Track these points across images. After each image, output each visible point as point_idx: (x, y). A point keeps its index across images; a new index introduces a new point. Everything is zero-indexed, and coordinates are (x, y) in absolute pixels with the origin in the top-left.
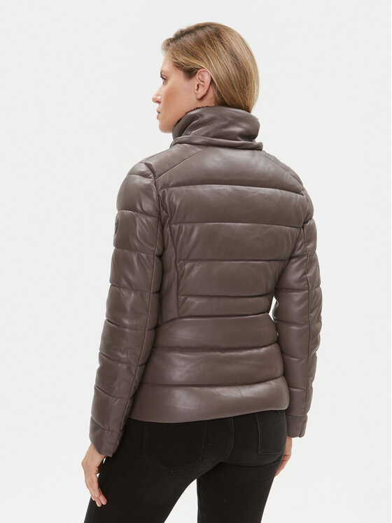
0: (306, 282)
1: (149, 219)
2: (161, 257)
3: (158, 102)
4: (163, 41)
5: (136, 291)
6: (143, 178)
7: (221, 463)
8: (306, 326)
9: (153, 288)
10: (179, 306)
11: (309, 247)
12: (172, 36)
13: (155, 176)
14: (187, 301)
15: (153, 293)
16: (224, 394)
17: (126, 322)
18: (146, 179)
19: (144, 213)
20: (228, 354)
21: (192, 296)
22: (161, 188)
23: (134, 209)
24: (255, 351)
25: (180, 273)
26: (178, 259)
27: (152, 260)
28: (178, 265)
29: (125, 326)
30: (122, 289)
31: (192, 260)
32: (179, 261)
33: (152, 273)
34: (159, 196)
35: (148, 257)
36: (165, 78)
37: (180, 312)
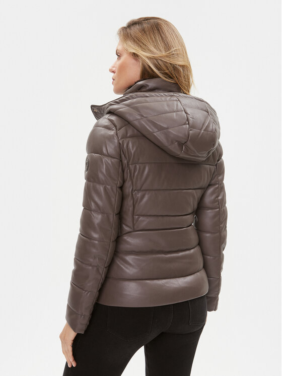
0: (218, 203)
1: (113, 160)
2: (121, 188)
3: (114, 72)
4: (119, 28)
5: (103, 213)
6: (108, 130)
7: (163, 333)
8: (218, 234)
9: (116, 211)
10: (135, 222)
11: (220, 178)
12: (125, 25)
13: (117, 129)
14: (140, 219)
15: (116, 214)
16: (167, 285)
17: (96, 236)
18: (110, 131)
19: (109, 156)
20: (169, 255)
21: (143, 216)
22: (121, 139)
23: (101, 153)
24: (187, 252)
25: (135, 199)
26: (134, 189)
27: (115, 190)
28: (134, 193)
29: (95, 239)
30: (92, 212)
31: (143, 190)
32: (134, 191)
33: (115, 200)
34: (120, 143)
35: (112, 189)
36: (119, 55)
37: (135, 227)
